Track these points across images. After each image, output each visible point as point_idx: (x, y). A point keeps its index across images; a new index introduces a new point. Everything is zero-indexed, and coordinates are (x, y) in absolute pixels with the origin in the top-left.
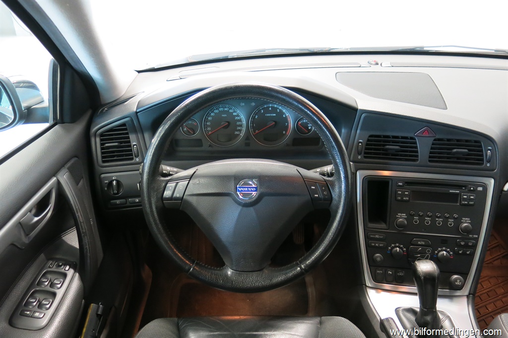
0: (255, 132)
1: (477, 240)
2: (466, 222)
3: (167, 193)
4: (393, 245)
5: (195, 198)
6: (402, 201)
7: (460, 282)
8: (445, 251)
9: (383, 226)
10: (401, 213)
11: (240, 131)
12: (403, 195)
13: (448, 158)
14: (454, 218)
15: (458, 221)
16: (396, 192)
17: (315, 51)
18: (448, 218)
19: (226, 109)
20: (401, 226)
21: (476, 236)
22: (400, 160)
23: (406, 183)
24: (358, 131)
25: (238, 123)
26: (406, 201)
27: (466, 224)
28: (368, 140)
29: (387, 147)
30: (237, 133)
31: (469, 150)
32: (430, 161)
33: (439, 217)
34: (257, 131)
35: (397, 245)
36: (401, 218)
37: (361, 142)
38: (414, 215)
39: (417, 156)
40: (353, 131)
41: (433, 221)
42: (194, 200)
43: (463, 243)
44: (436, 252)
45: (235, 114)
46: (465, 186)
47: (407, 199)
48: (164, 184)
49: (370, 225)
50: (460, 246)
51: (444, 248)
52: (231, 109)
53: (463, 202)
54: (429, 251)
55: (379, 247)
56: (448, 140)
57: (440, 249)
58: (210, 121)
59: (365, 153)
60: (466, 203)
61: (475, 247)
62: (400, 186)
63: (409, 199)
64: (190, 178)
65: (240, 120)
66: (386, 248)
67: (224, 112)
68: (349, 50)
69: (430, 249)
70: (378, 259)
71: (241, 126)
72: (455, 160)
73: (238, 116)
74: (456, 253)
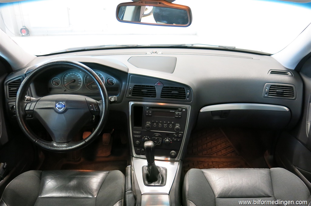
0: (87, 84)
1: (183, 134)
2: (178, 126)
3: (27, 109)
4: (144, 137)
5: (38, 110)
6: (148, 116)
7: (174, 153)
8: (168, 139)
9: (140, 128)
10: (148, 122)
11: (80, 84)
12: (149, 113)
13: (171, 96)
14: (172, 124)
15: (174, 125)
16: (146, 111)
17: (130, 46)
18: (169, 124)
19: (73, 74)
20: (148, 127)
21: (183, 132)
22: (149, 97)
23: (151, 107)
24: (130, 83)
25: (79, 80)
26: (150, 116)
27: (177, 126)
28: (134, 88)
29: (142, 90)
30: (79, 85)
31: (179, 92)
32: (161, 97)
33: (165, 123)
34: (88, 84)
35: (146, 136)
36: (148, 124)
37: (130, 89)
38: (154, 123)
39: (156, 95)
40: (127, 84)
41: (163, 125)
42: (38, 111)
43: (176, 136)
44: (164, 140)
45: (77, 76)
46: (177, 109)
47: (151, 115)
48: (26, 104)
49: (135, 127)
50: (175, 137)
51: (168, 138)
52: (76, 73)
53: (176, 116)
54: (160, 139)
55: (138, 138)
56: (171, 87)
57: (166, 138)
58: (66, 79)
59: (133, 94)
60: (177, 116)
61: (182, 137)
62: (147, 109)
63: (152, 115)
64: (37, 102)
65: (80, 79)
66: (141, 138)
67: (72, 75)
68: (150, 46)
69: (161, 138)
70: (137, 143)
71: (81, 81)
72: (175, 97)
73: (79, 77)
74: (173, 141)
